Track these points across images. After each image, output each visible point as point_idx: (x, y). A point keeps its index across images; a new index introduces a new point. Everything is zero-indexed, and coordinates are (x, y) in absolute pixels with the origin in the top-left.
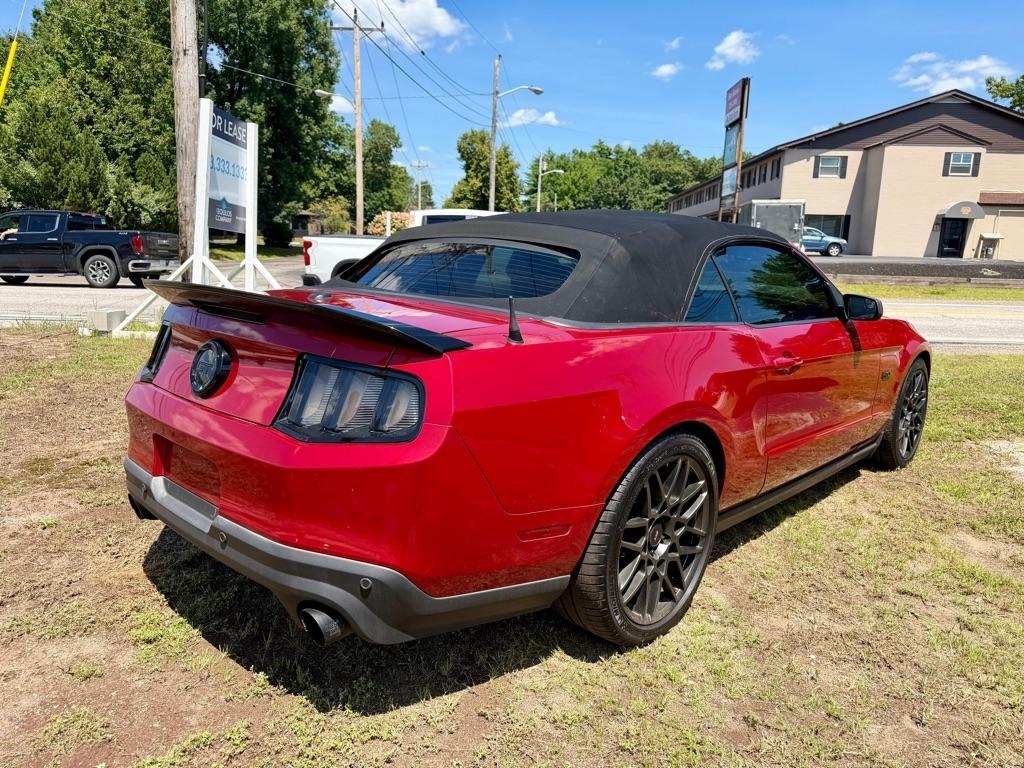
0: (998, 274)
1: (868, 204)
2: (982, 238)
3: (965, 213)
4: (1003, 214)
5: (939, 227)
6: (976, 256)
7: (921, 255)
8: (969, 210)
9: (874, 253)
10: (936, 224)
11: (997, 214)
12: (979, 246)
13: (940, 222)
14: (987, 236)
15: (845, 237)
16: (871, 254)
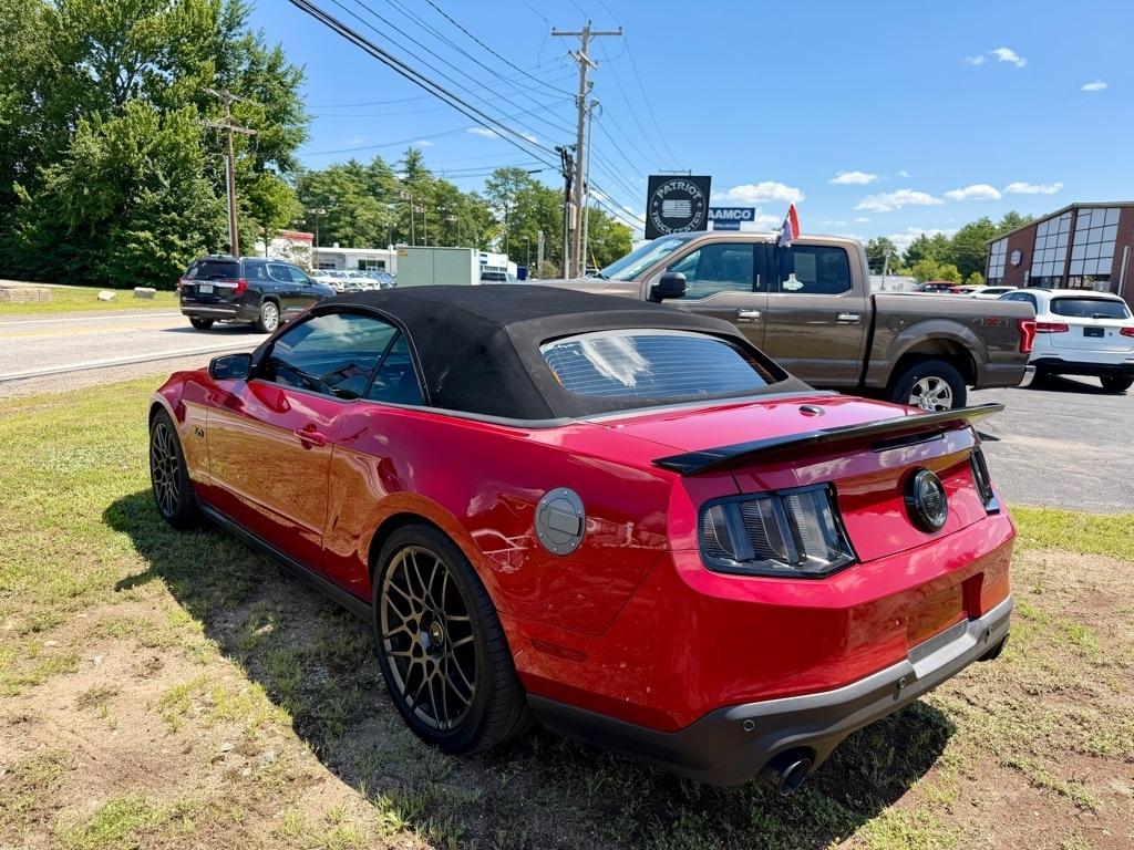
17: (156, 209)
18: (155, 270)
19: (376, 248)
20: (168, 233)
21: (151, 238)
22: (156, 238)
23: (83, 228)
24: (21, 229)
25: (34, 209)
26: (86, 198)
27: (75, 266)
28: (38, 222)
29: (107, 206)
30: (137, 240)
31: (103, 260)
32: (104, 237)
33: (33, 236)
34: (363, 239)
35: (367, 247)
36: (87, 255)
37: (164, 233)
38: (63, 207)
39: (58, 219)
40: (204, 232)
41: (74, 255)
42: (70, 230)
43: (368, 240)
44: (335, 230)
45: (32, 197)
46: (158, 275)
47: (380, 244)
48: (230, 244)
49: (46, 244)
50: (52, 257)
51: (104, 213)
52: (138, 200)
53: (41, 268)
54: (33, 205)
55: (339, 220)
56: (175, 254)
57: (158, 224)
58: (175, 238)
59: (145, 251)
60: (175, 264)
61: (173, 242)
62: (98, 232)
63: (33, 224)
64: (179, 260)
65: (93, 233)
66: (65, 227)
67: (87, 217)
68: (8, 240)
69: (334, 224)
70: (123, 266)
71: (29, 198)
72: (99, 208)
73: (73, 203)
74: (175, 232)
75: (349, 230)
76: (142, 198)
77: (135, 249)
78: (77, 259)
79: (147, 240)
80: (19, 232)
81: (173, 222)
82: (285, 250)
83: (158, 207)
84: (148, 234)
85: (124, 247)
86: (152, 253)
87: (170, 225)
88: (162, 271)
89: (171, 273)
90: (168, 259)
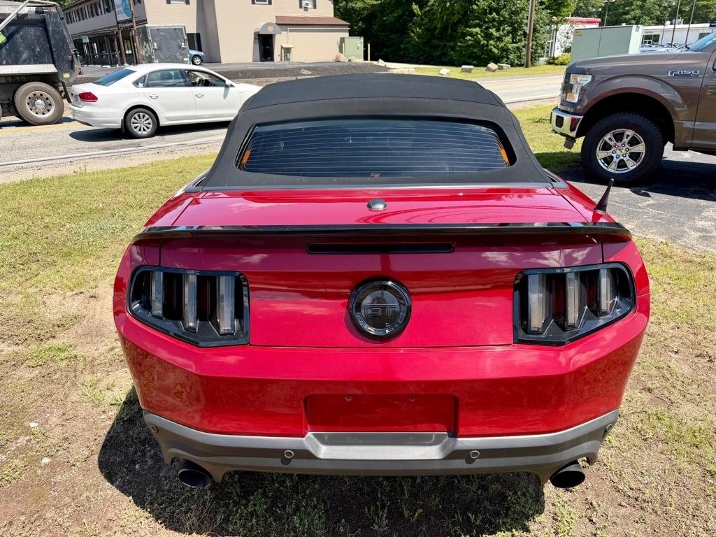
0: (310, 73)
1: (210, 25)
2: (282, 48)
3: (270, 31)
4: (291, 31)
5: (257, 41)
6: (281, 60)
7: (250, 60)
8: (272, 29)
9: (222, 61)
10: (255, 39)
11: (287, 30)
12: (281, 54)
13: (257, 37)
14: (285, 46)
15: (200, 50)
16: (220, 62)
17: (485, 13)
18: (479, 53)
19: (657, 24)
20: (489, 28)
21: (479, 32)
22: (482, 31)
23: (445, 29)
24: (413, 32)
25: (422, 19)
26: (448, 9)
27: (438, 53)
28: (423, 27)
29: (458, 13)
30: (471, 34)
31: (453, 48)
32: (455, 34)
33: (419, 36)
34: (647, 18)
35: (650, 25)
36: (445, 46)
37: (487, 28)
38: (435, 16)
39: (432, 24)
40: (512, 25)
41: (439, 46)
42: (438, 31)
43: (651, 19)
44: (627, 13)
45: (421, 11)
46: (480, 56)
47: (660, 21)
48: (527, 32)
49: (425, 41)
50: (428, 49)
51: (456, 18)
52: (475, 7)
53: (422, 55)
54: (421, 17)
55: (632, 5)
56: (491, 42)
57: (485, 22)
58: (493, 31)
59: (475, 41)
60: (491, 49)
61: (492, 34)
62: (452, 31)
63: (420, 29)
64: (494, 46)
65: (450, 31)
66: (435, 28)
67: (447, 21)
68: (408, 39)
69: (627, 8)
70: (462, 52)
71: (419, 12)
72: (454, 14)
73: (441, 13)
74: (494, 26)
75: (638, 12)
76: (477, 5)
77: (470, 40)
78: (440, 48)
79: (477, 33)
80: (413, 34)
81: (494, 20)
82: (567, 33)
83: (486, 10)
84: (478, 30)
85: (464, 39)
86: (479, 42)
87: (491, 22)
88: (483, 54)
89: (488, 55)
90: (487, 46)
